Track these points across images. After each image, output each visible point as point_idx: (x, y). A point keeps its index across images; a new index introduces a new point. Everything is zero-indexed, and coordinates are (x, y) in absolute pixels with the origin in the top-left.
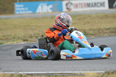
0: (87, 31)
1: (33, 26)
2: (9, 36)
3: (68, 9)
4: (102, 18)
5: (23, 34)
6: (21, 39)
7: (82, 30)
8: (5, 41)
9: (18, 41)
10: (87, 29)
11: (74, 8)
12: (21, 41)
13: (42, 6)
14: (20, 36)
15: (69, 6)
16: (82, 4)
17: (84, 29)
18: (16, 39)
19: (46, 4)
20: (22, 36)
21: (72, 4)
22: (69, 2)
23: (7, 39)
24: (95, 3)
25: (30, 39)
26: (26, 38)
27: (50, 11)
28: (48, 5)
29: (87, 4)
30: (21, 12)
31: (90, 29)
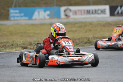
0: (91, 39)
1: (30, 33)
2: (7, 43)
3: (66, 15)
4: (104, 26)
5: (22, 41)
6: (20, 47)
7: (85, 38)
8: (3, 49)
9: (16, 49)
10: (90, 38)
11: (73, 14)
12: (20, 49)
13: (39, 12)
14: (19, 43)
15: (67, 12)
16: (81, 11)
17: (88, 37)
18: (14, 46)
19: (43, 10)
20: (21, 43)
21: (70, 10)
22: (68, 9)
23: (4, 46)
24: (95, 10)
25: (29, 47)
26: (25, 45)
27: (47, 17)
28: (45, 11)
29: (87, 11)
30: (16, 18)
31: (94, 37)
